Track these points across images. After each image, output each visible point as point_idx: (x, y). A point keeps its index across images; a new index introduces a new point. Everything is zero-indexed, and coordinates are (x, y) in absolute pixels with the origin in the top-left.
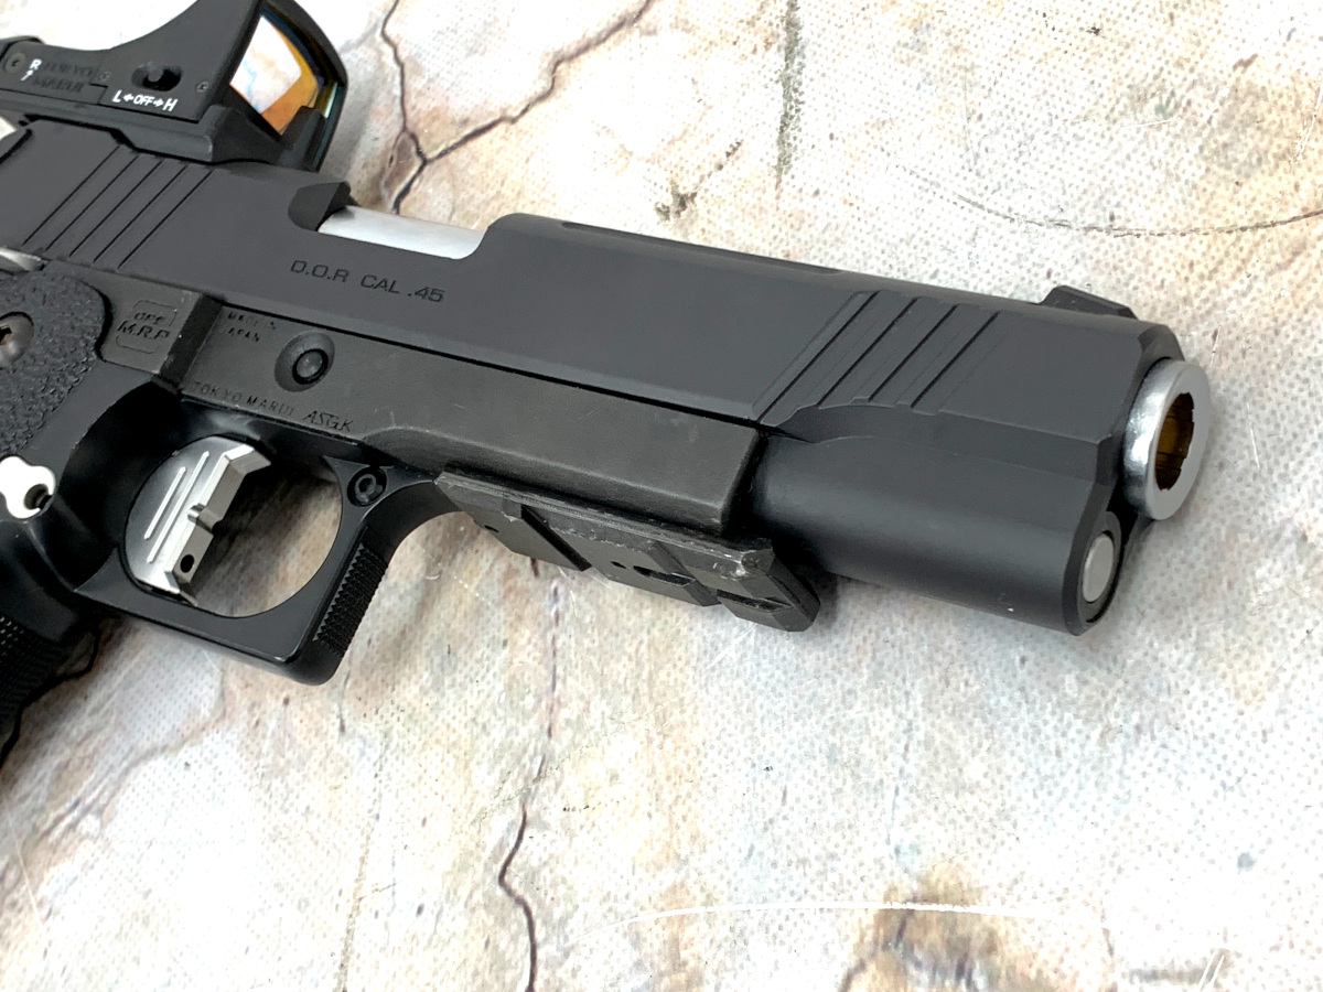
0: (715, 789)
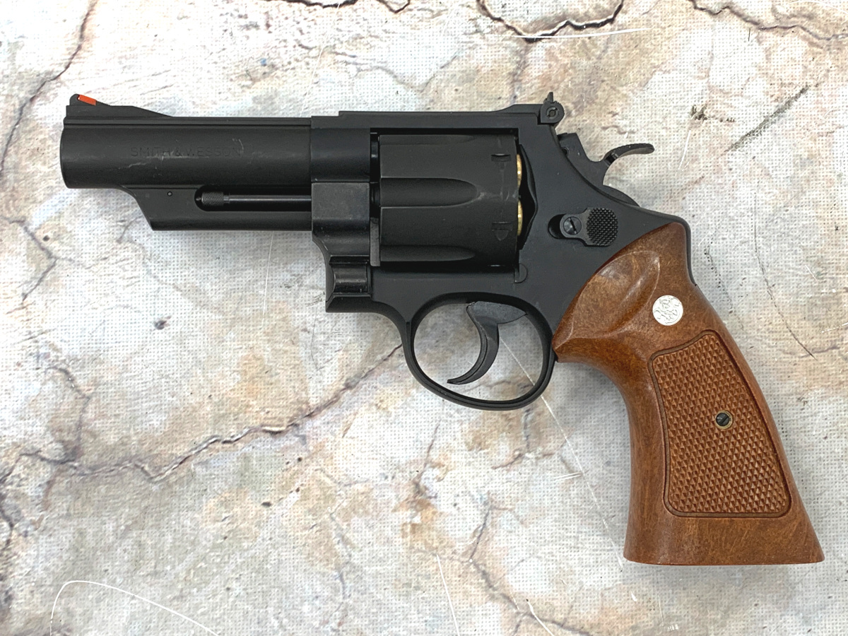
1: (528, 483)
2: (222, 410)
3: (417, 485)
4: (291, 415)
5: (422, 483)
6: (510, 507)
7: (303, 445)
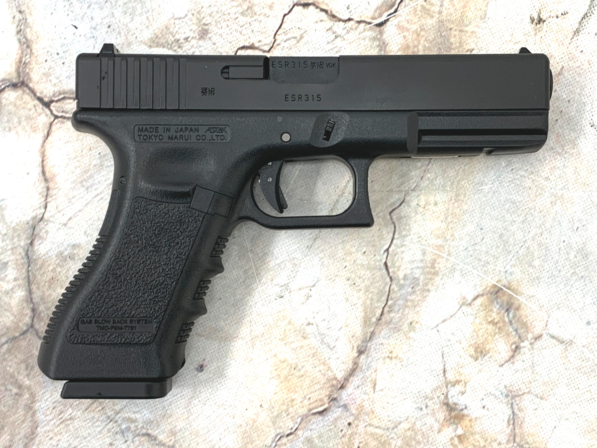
0: (464, 226)
1: (533, 366)
2: (274, 412)
3: (447, 404)
4: (328, 393)
5: (451, 401)
6: (526, 391)
7: (347, 411)
